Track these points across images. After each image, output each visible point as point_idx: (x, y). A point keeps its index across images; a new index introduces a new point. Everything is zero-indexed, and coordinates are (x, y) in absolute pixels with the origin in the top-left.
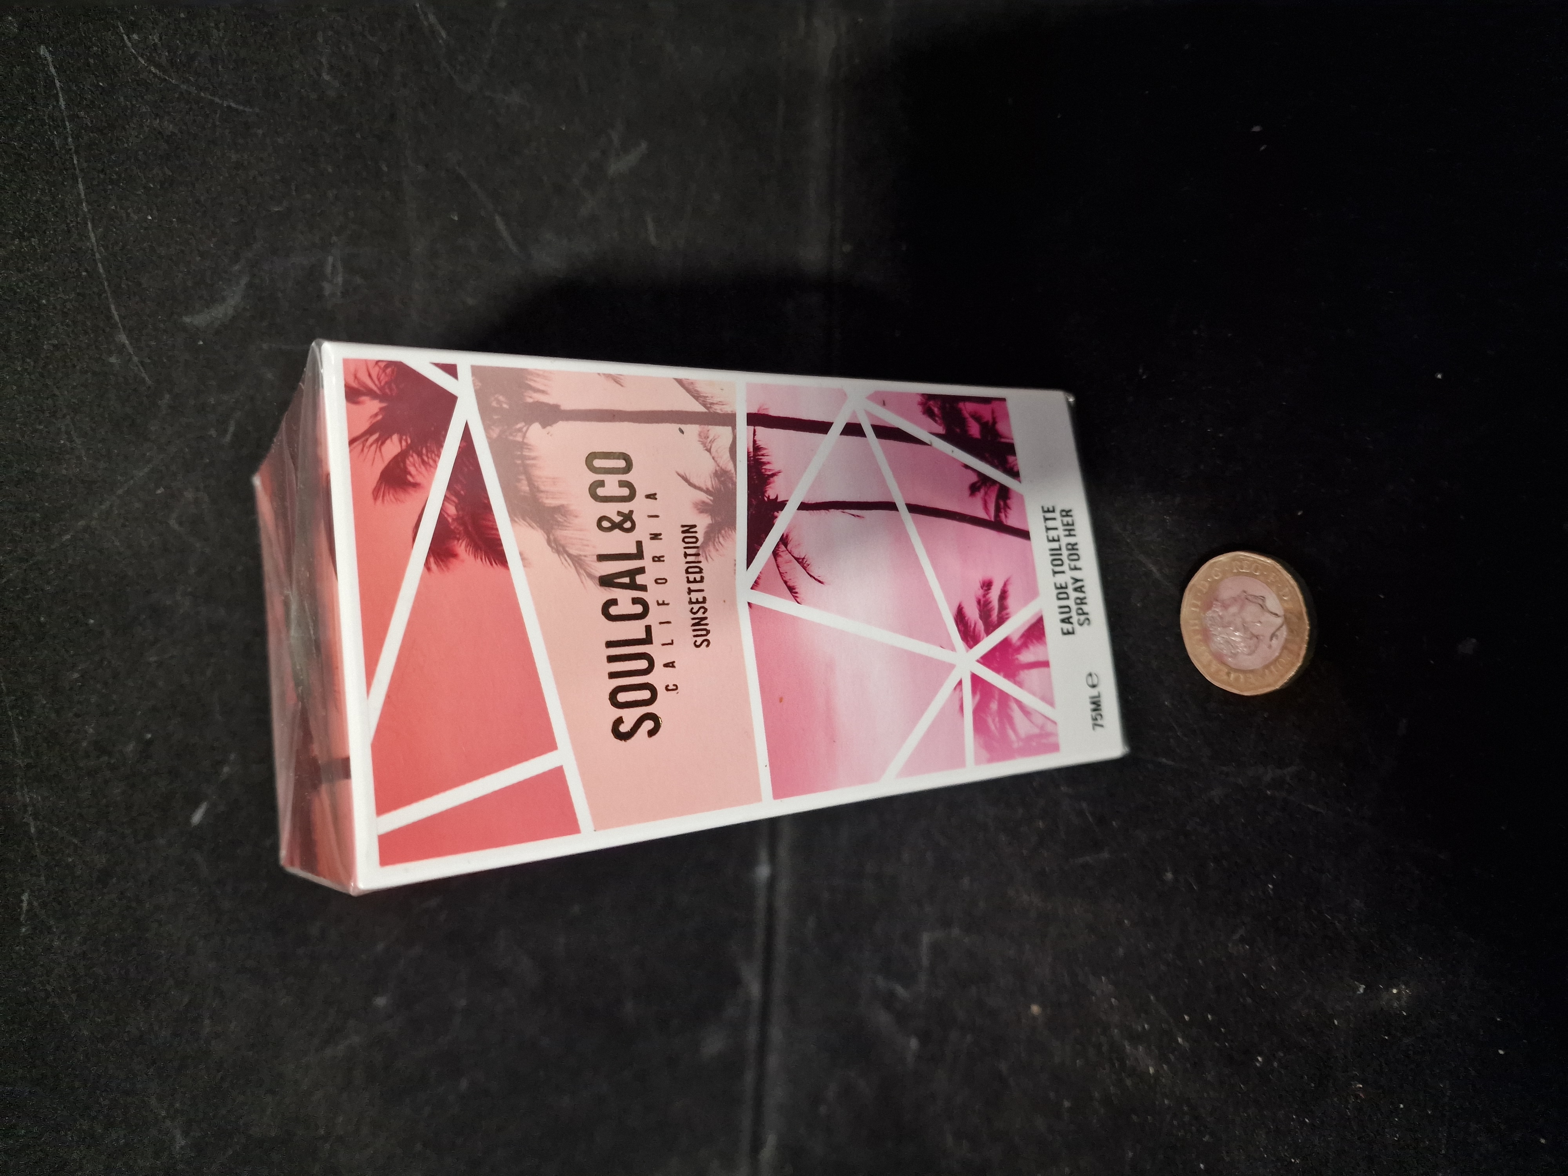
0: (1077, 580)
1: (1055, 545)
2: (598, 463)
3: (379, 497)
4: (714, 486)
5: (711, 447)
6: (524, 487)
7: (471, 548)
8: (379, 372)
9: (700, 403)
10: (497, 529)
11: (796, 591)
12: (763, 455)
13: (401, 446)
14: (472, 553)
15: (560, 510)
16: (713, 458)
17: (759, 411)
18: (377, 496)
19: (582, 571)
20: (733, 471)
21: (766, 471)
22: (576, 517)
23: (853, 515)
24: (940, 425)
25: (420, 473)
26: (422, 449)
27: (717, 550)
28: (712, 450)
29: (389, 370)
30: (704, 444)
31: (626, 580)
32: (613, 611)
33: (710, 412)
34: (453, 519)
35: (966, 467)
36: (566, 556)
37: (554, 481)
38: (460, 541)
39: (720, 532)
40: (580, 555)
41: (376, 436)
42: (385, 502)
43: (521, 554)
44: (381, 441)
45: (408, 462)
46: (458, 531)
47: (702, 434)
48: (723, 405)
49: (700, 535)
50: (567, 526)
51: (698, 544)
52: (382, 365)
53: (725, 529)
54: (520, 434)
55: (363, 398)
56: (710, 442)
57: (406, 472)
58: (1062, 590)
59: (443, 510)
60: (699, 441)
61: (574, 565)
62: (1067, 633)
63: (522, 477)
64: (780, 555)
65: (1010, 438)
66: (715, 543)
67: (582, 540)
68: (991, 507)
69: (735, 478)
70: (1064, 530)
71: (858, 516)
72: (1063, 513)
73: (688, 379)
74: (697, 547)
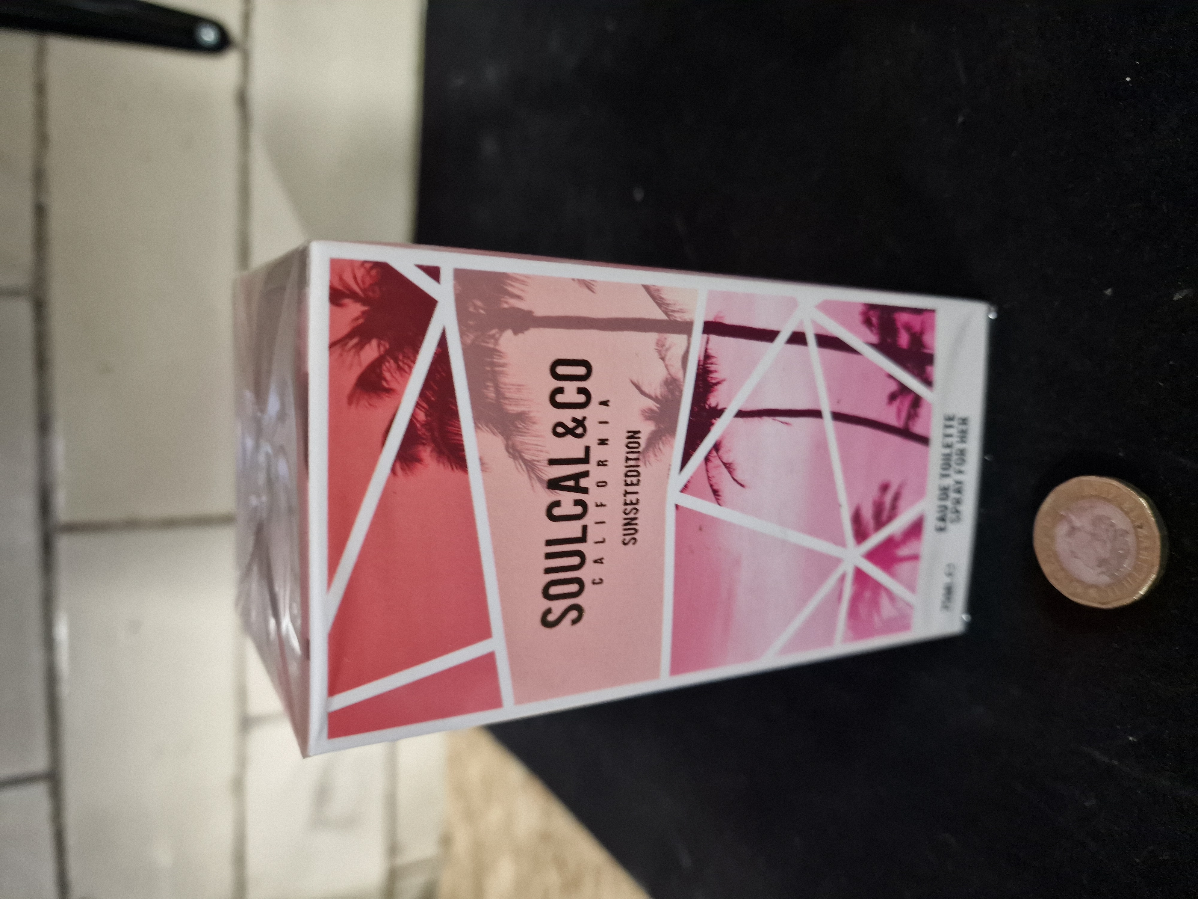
0: (958, 483)
1: (947, 451)
2: (562, 370)
3: (354, 401)
4: (663, 393)
5: (665, 355)
6: (491, 394)
7: (435, 453)
8: (364, 274)
9: (663, 311)
10: (461, 435)
11: (720, 493)
12: (712, 364)
13: (379, 351)
14: (436, 458)
15: (522, 417)
16: (666, 366)
17: (715, 319)
18: (352, 400)
19: (533, 475)
20: (682, 380)
21: (712, 380)
22: (534, 423)
23: (782, 422)
24: (876, 334)
25: (395, 378)
26: (399, 354)
27: (656, 455)
28: (667, 358)
29: (374, 272)
30: (659, 352)
31: (571, 483)
32: (556, 512)
33: (670, 320)
34: (422, 425)
35: (890, 376)
36: (521, 461)
37: (519, 387)
38: (426, 446)
39: (661, 439)
40: (534, 461)
42: (359, 406)
43: (481, 459)
44: (360, 346)
45: (384, 367)
46: (425, 437)
47: (660, 343)
48: (683, 312)
49: (643, 441)
50: (525, 432)
51: (640, 450)
52: (368, 266)
53: (666, 435)
54: (492, 341)
55: (347, 301)
56: (665, 351)
57: (382, 378)
58: (944, 490)
59: (413, 416)
60: (656, 349)
61: (527, 468)
62: (941, 529)
63: (489, 384)
64: (711, 461)
65: (932, 349)
66: (656, 449)
67: (537, 445)
68: (904, 415)
69: (683, 386)
70: (958, 437)
71: (787, 423)
72: (961, 421)
73: (654, 286)
74: (638, 452)
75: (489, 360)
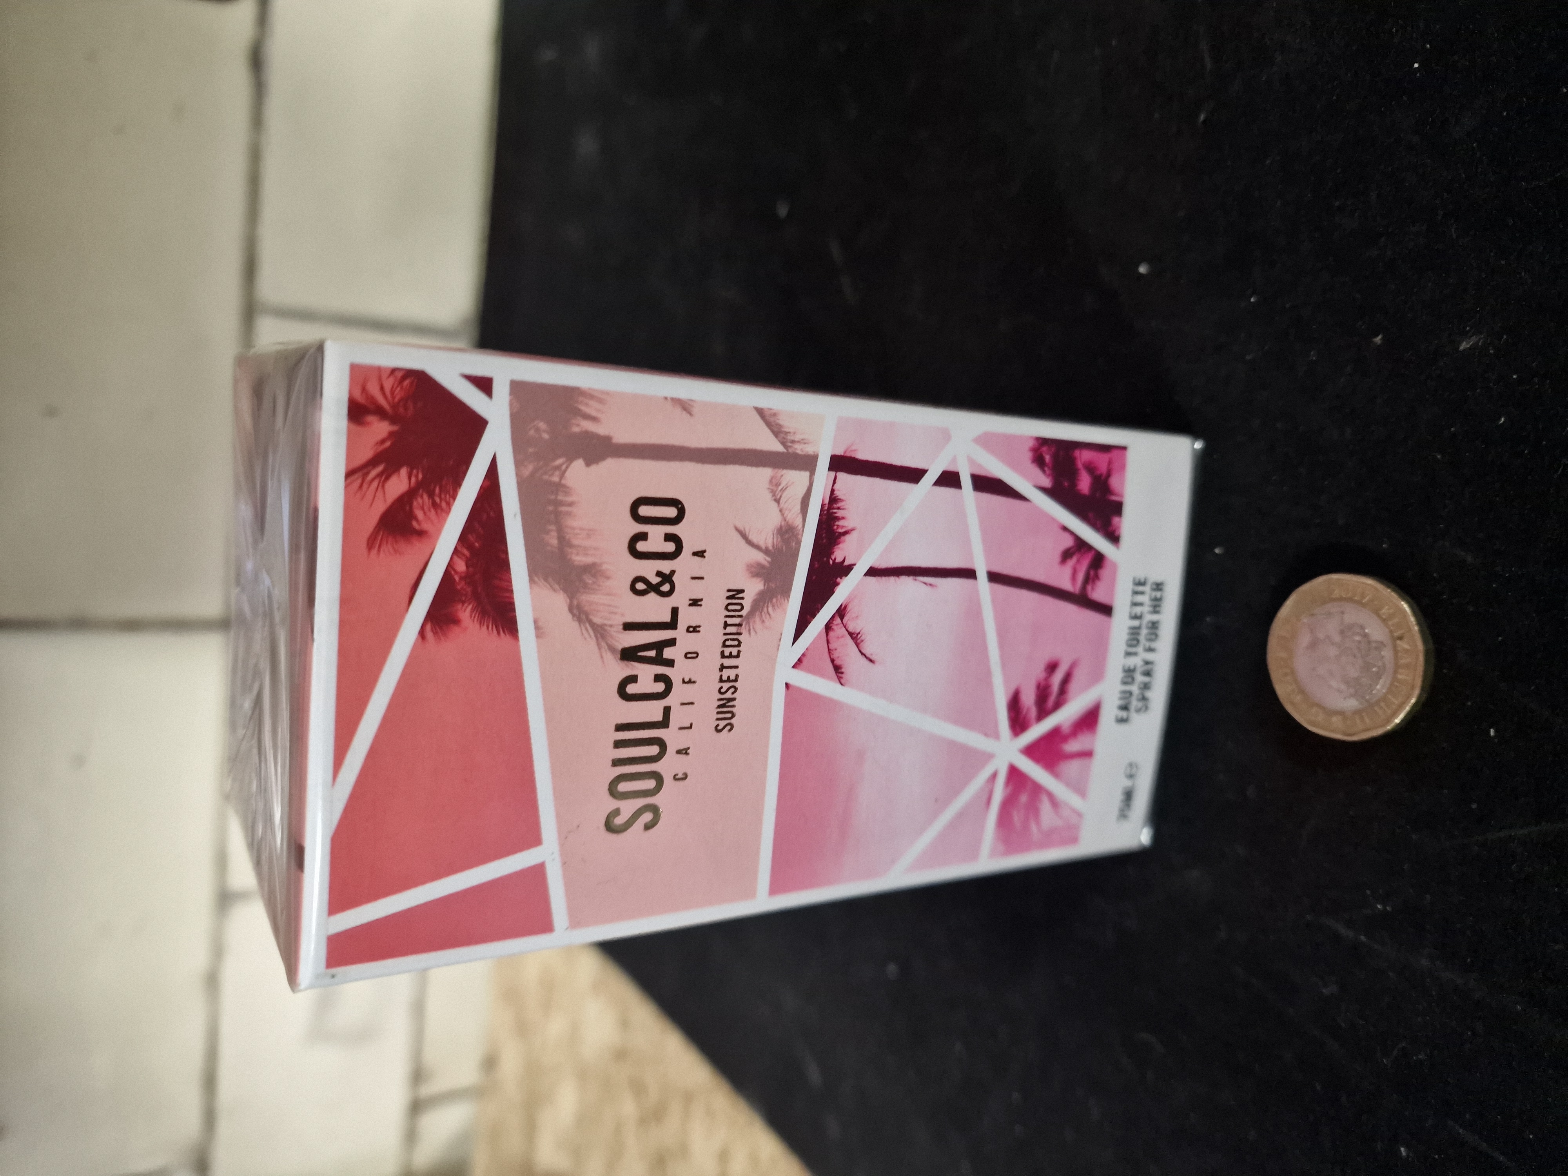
0: (1147, 663)
1: (1136, 623)
2: (645, 511)
3: (375, 547)
4: (775, 544)
5: (781, 497)
6: (553, 540)
7: (477, 615)
8: (394, 384)
9: (779, 440)
10: (512, 591)
11: (843, 670)
12: (839, 508)
13: (410, 482)
14: (477, 620)
15: (592, 570)
16: (781, 511)
17: (845, 452)
18: (372, 544)
19: (603, 644)
20: (800, 527)
21: (837, 528)
22: (608, 578)
23: (925, 583)
24: (1048, 476)
25: (429, 518)
26: (435, 487)
27: (763, 621)
28: (782, 501)
29: (407, 382)
30: (773, 493)
31: (652, 653)
32: (631, 689)
33: (788, 453)
34: (461, 578)
35: (1065, 529)
36: (588, 626)
37: (590, 533)
38: (466, 605)
39: (771, 599)
40: (606, 625)
41: (380, 468)
42: (382, 552)
43: (535, 622)
44: (385, 476)
45: (415, 504)
46: (464, 593)
47: (774, 481)
48: (805, 443)
49: (747, 603)
50: (595, 590)
51: (742, 614)
52: (399, 375)
53: (777, 597)
54: (557, 473)
55: (371, 418)
56: (780, 491)
57: (412, 516)
58: (1129, 672)
59: (450, 565)
60: (769, 489)
61: (596, 636)
62: (1122, 721)
63: (553, 527)
64: (833, 629)
65: (1122, 496)
66: (763, 613)
67: (609, 606)
68: (1081, 577)
69: (802, 536)
70: (1151, 606)
71: (930, 585)
72: (1154, 587)
73: (771, 409)
74: (740, 616)
75: (553, 497)
